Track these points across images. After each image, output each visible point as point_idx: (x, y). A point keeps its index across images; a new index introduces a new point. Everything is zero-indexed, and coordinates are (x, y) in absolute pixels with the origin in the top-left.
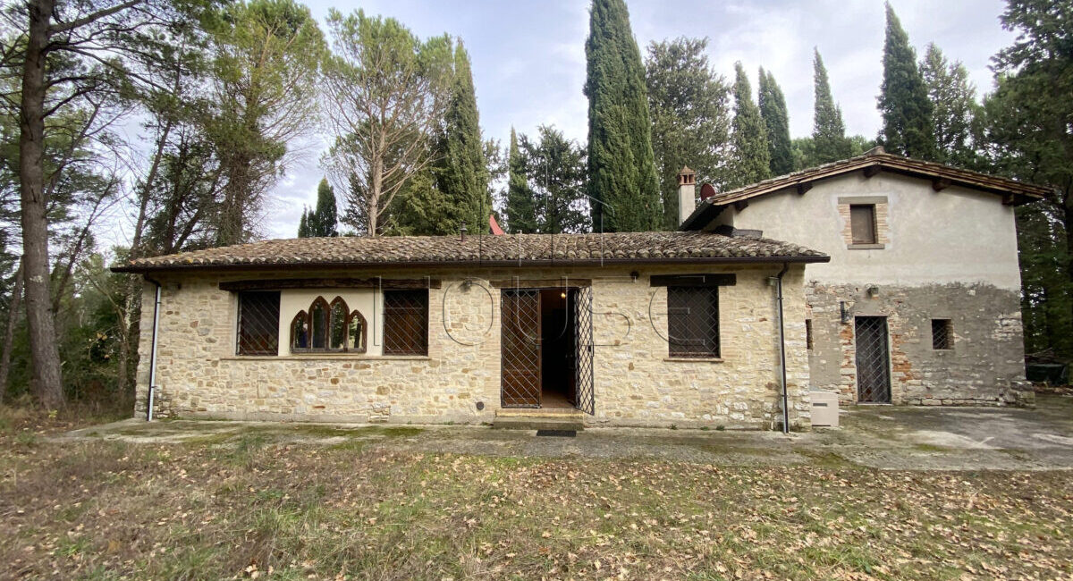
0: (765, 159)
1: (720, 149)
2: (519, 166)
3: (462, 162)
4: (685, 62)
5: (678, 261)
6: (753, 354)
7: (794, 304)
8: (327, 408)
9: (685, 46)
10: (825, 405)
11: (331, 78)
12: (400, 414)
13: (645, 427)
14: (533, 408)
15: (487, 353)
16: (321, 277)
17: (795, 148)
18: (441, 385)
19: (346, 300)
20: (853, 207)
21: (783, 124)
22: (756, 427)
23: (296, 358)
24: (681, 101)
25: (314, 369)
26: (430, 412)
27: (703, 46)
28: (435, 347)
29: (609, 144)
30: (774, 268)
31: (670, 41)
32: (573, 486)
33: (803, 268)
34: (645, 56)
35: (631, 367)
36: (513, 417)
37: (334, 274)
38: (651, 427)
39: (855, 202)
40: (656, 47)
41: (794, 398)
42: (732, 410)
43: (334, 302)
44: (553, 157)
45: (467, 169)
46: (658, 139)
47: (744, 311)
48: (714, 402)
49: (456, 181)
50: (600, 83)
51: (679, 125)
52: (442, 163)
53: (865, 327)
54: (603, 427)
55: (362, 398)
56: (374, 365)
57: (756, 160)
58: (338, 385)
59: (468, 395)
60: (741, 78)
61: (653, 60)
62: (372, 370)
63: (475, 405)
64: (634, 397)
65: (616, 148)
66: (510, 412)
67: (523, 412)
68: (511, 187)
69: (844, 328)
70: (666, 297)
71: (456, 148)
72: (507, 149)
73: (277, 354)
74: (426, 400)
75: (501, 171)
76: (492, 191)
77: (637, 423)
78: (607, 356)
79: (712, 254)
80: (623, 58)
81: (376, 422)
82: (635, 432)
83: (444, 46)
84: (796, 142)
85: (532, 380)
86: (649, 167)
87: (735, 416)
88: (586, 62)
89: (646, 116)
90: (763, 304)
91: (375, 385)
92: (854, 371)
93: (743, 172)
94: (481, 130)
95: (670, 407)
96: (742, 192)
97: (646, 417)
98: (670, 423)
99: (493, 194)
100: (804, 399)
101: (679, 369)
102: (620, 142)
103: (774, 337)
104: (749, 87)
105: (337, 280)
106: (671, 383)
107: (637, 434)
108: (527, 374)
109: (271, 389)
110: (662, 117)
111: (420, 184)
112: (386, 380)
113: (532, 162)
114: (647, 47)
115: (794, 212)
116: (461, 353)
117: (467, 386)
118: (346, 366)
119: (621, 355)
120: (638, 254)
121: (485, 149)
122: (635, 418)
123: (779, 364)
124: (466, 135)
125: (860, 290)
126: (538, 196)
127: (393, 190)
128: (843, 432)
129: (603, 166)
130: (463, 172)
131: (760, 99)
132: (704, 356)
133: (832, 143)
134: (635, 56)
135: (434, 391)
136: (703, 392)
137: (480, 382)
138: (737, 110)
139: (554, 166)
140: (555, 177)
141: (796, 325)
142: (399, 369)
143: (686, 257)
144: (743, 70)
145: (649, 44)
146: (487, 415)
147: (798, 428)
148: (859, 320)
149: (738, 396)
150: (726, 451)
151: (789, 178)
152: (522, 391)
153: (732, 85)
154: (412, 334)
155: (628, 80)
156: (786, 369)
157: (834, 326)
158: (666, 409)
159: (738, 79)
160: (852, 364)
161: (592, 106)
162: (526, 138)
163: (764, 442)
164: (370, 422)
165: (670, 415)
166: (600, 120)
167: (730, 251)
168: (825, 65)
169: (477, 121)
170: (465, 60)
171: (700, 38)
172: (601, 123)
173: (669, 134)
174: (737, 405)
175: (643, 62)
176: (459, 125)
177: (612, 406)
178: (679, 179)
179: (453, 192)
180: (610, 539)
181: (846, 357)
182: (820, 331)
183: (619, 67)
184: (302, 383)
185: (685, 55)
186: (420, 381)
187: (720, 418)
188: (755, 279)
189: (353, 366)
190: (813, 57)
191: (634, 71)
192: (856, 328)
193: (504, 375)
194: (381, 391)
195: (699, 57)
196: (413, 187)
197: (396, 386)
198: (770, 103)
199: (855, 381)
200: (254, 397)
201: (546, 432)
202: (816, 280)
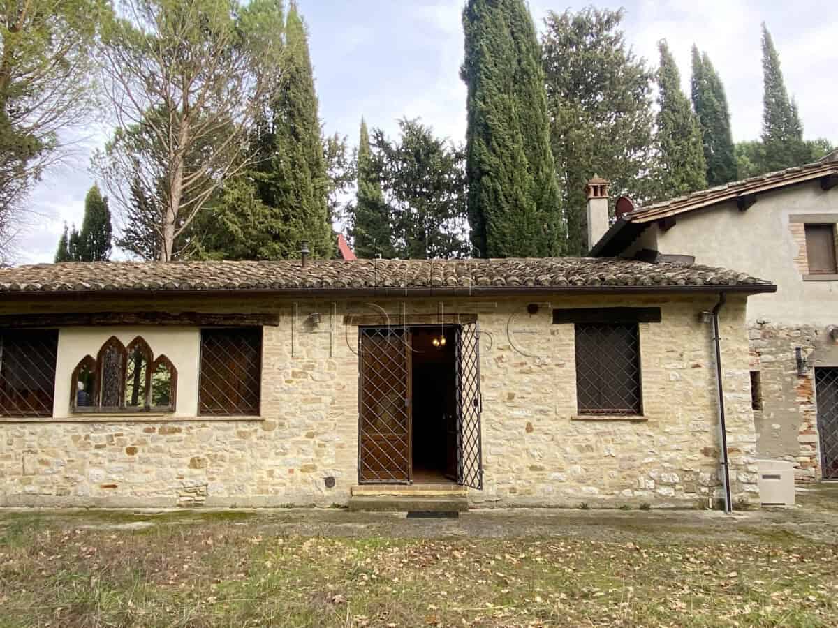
0: (699, 168)
1: (640, 153)
2: (370, 172)
3: (294, 164)
4: (594, 40)
5: (588, 291)
6: (685, 410)
7: (734, 346)
8: (119, 487)
9: (594, 19)
10: (777, 477)
11: (114, 49)
12: (220, 494)
13: (549, 507)
14: (400, 484)
15: (341, 411)
16: (117, 310)
17: (739, 154)
18: (277, 454)
19: (148, 341)
20: (809, 228)
21: (723, 122)
22: (690, 505)
23: (79, 419)
24: (589, 90)
25: (104, 435)
26: (262, 491)
27: (618, 19)
28: (270, 403)
29: (495, 144)
30: (709, 300)
31: (573, 13)
32: (461, 564)
33: (744, 301)
34: (542, 32)
35: (529, 428)
36: (374, 496)
37: (136, 307)
38: (556, 507)
39: (810, 221)
40: (555, 19)
41: (737, 467)
42: (660, 483)
43: (132, 345)
44: (419, 161)
45: (300, 175)
46: (560, 140)
47: (671, 354)
48: (636, 473)
49: (286, 191)
50: (482, 66)
51: (586, 122)
52: (266, 167)
53: (828, 381)
54: (493, 508)
55: (169, 474)
56: (187, 428)
57: (688, 169)
58: (136, 456)
59: (314, 468)
60: (667, 61)
61: (552, 36)
62: (183, 435)
63: (322, 481)
64: (533, 468)
65: (504, 151)
66: (371, 489)
67: (387, 489)
68: (361, 200)
69: (802, 382)
70: (573, 337)
71: (287, 146)
72: (356, 149)
73: (51, 415)
74: (256, 476)
75: (347, 178)
76: (335, 205)
77: (537, 501)
78: (497, 414)
79: (630, 282)
80: (512, 33)
81: (188, 506)
82: (536, 512)
83: (274, 10)
84: (741, 146)
85: (400, 447)
86: (548, 177)
87: (663, 491)
88: (463, 37)
89: (543, 108)
90: (694, 346)
91: (187, 456)
92: (816, 438)
93: (672, 185)
94: (321, 123)
95: (580, 481)
96: (669, 206)
97: (549, 494)
98: (581, 501)
99: (336, 210)
100: (750, 468)
101: (590, 430)
102: (509, 142)
103: (710, 388)
104: (677, 73)
105: (139, 315)
106: (581, 449)
107: (538, 515)
108: (393, 440)
109: (42, 462)
110: (564, 112)
111: (236, 193)
112: (201, 448)
113: (389, 167)
114: (544, 19)
115: (735, 233)
116: (306, 411)
117: (313, 456)
118: (147, 431)
119: (516, 413)
120: (537, 282)
121: (326, 148)
122: (534, 495)
123: (716, 424)
124: (300, 129)
125: (820, 332)
126: (398, 213)
127: (197, 201)
128: (801, 510)
129: (487, 173)
130: (295, 179)
131: (694, 88)
132: (623, 413)
133: (787, 148)
134: (528, 30)
135: (268, 463)
136: (622, 459)
137: (330, 449)
138: (662, 104)
139: (420, 173)
140: (421, 188)
141: (738, 373)
142: (220, 433)
143: (598, 285)
144: (670, 51)
145: (547, 15)
146: (339, 494)
147: (743, 506)
148: (820, 372)
149: (666, 465)
150: (652, 531)
151: (727, 190)
152: (385, 461)
153: (656, 70)
154: (238, 387)
155: (519, 61)
156: (726, 429)
157: (788, 379)
158: (574, 484)
159: (663, 63)
160: (812, 429)
161: (472, 94)
162: (382, 134)
163: (700, 521)
164: (180, 506)
165: (580, 490)
166: (482, 112)
167: (652, 278)
168: (776, 47)
169: (316, 111)
170: (301, 29)
171: (614, 9)
172: (484, 117)
173: (574, 133)
174: (666, 477)
175: (539, 37)
176: (291, 115)
177: (505, 480)
178: (587, 190)
179: (281, 205)
180: (510, 611)
181: (806, 420)
182: (769, 387)
183: (507, 46)
184: (87, 454)
185: (594, 30)
186: (248, 450)
187: (645, 494)
188: (686, 314)
189: (157, 430)
190: (761, 36)
191: (527, 50)
192: (816, 383)
193: (363, 441)
194: (195, 463)
195: (612, 34)
196: (226, 198)
197: (216, 456)
198: (706, 95)
199: (818, 451)
200: (19, 474)
201: (417, 512)
202: (765, 320)
